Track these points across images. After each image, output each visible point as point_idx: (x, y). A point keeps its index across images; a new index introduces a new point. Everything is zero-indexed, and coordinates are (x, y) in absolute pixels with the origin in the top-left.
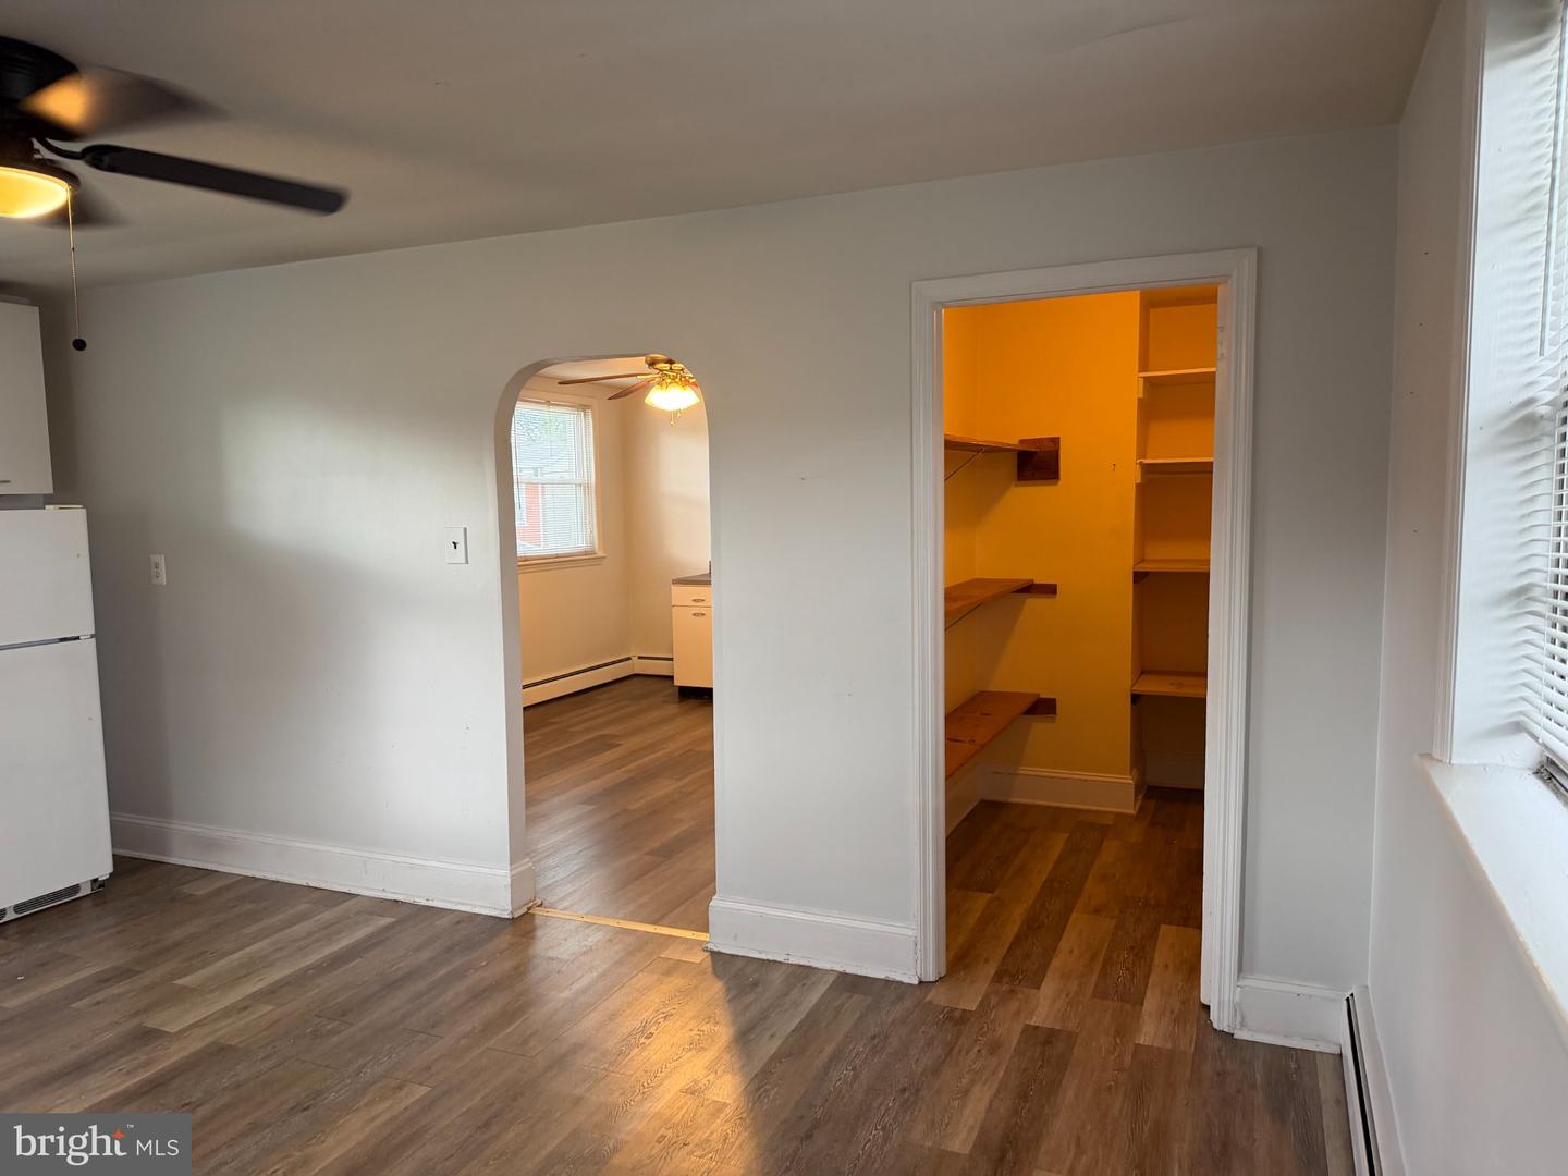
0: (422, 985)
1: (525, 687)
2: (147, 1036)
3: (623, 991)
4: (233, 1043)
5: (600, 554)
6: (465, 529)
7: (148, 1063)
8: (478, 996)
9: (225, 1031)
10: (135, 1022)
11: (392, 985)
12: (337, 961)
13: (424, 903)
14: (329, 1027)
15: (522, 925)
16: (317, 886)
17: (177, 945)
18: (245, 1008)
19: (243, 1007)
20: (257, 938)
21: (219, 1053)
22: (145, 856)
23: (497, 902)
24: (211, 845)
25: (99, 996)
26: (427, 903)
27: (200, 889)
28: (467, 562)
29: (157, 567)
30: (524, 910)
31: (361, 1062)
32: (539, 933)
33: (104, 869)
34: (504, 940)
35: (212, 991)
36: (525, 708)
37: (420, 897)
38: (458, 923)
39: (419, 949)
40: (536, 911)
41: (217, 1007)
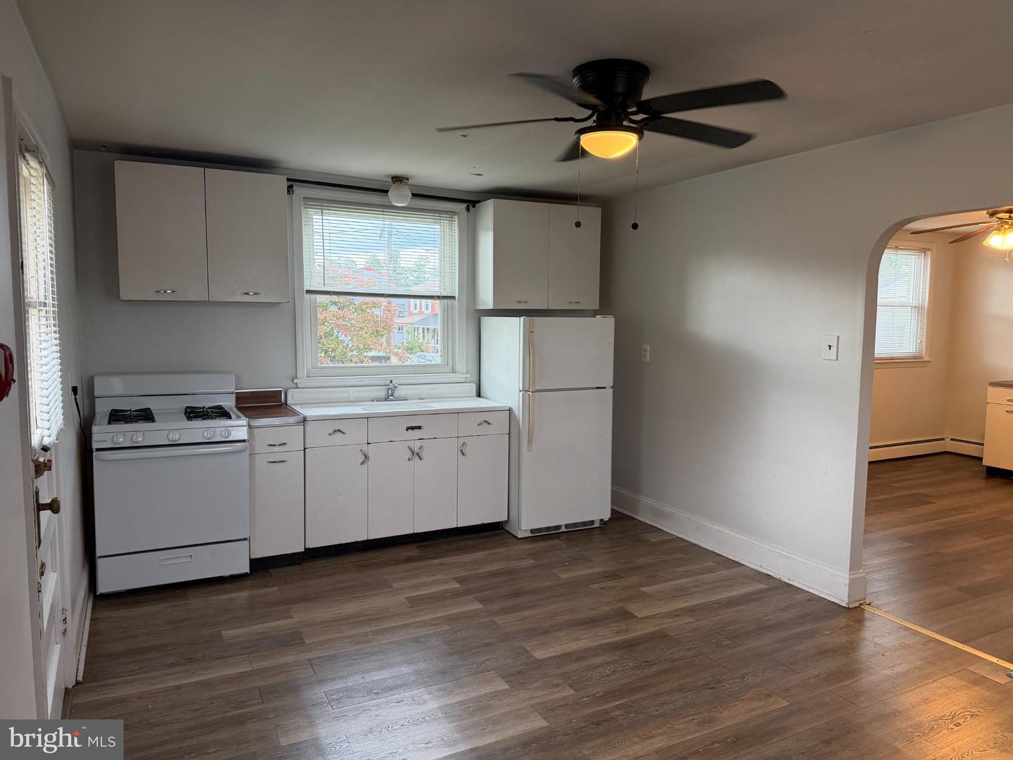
0: (785, 634)
1: (871, 448)
2: (627, 615)
3: (935, 684)
4: (671, 634)
5: (927, 359)
6: (838, 337)
7: (627, 631)
8: (824, 653)
9: (667, 625)
10: (620, 605)
11: (764, 628)
12: (731, 603)
13: (787, 581)
14: (726, 643)
15: (854, 614)
16: (719, 553)
17: (641, 567)
18: (678, 616)
19: (676, 614)
20: (686, 575)
21: (662, 637)
22: (625, 512)
23: (838, 593)
24: (659, 514)
25: (603, 585)
26: (789, 582)
27: (654, 538)
28: (837, 359)
29: (645, 351)
30: (857, 604)
31: (745, 671)
32: (868, 623)
33: (607, 516)
34: (842, 621)
35: (660, 600)
36: (870, 463)
37: (783, 576)
38: (810, 600)
39: (782, 610)
40: (866, 607)
41: (662, 610)
